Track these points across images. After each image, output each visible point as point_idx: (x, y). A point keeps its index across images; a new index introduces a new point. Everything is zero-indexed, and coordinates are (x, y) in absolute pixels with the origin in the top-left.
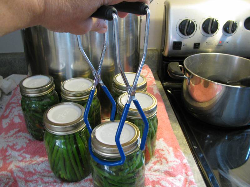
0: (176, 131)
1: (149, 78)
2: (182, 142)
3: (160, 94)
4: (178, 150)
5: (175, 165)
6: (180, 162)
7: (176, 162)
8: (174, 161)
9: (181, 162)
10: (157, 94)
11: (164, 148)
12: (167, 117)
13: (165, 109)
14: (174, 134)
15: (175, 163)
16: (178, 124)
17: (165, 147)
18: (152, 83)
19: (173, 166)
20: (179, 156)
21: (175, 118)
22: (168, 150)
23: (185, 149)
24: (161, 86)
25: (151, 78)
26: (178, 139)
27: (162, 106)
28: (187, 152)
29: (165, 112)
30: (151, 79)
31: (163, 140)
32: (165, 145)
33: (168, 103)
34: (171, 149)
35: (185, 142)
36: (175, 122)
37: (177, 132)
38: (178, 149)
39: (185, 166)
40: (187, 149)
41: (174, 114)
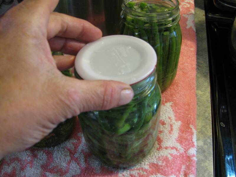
0: (202, 91)
1: (187, 4)
2: (204, 113)
3: (195, 30)
4: (190, 128)
5: (171, 155)
6: (182, 151)
7: (177, 150)
8: (172, 148)
9: (185, 152)
10: (191, 28)
11: (167, 121)
12: (195, 66)
13: (196, 53)
14: (197, 95)
15: (174, 152)
16: (208, 81)
17: (170, 118)
18: (190, 11)
19: (166, 156)
20: (186, 139)
21: (206, 69)
22: (171, 126)
23: (204, 126)
24: (204, 18)
25: (189, 3)
26: (199, 106)
27: (191, 47)
28: (206, 132)
29: (194, 58)
30: (189, 6)
31: (171, 106)
32: (172, 115)
33: (205, 45)
34: (177, 125)
35: (209, 114)
36: (205, 76)
37: (202, 93)
38: (191, 126)
39: (189, 161)
40: (208, 126)
41: (208, 63)
